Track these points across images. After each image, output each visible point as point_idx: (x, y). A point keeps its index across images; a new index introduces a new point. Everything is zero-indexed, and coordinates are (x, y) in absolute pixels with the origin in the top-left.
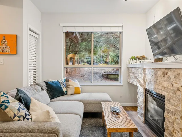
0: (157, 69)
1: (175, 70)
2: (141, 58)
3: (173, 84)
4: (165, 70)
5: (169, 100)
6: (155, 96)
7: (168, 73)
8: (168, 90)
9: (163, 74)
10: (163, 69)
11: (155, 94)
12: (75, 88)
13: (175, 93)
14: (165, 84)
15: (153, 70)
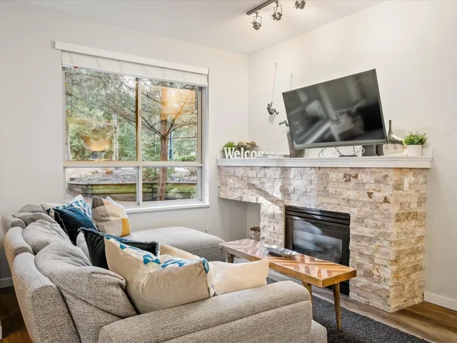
0: (326, 169)
1: (375, 170)
2: (249, 146)
3: (371, 193)
4: (349, 170)
5: (361, 221)
6: (319, 217)
7: (359, 176)
8: (359, 205)
9: (345, 177)
10: (343, 169)
11: (318, 213)
12: (122, 219)
13: (378, 207)
14: (351, 194)
15: (313, 171)
